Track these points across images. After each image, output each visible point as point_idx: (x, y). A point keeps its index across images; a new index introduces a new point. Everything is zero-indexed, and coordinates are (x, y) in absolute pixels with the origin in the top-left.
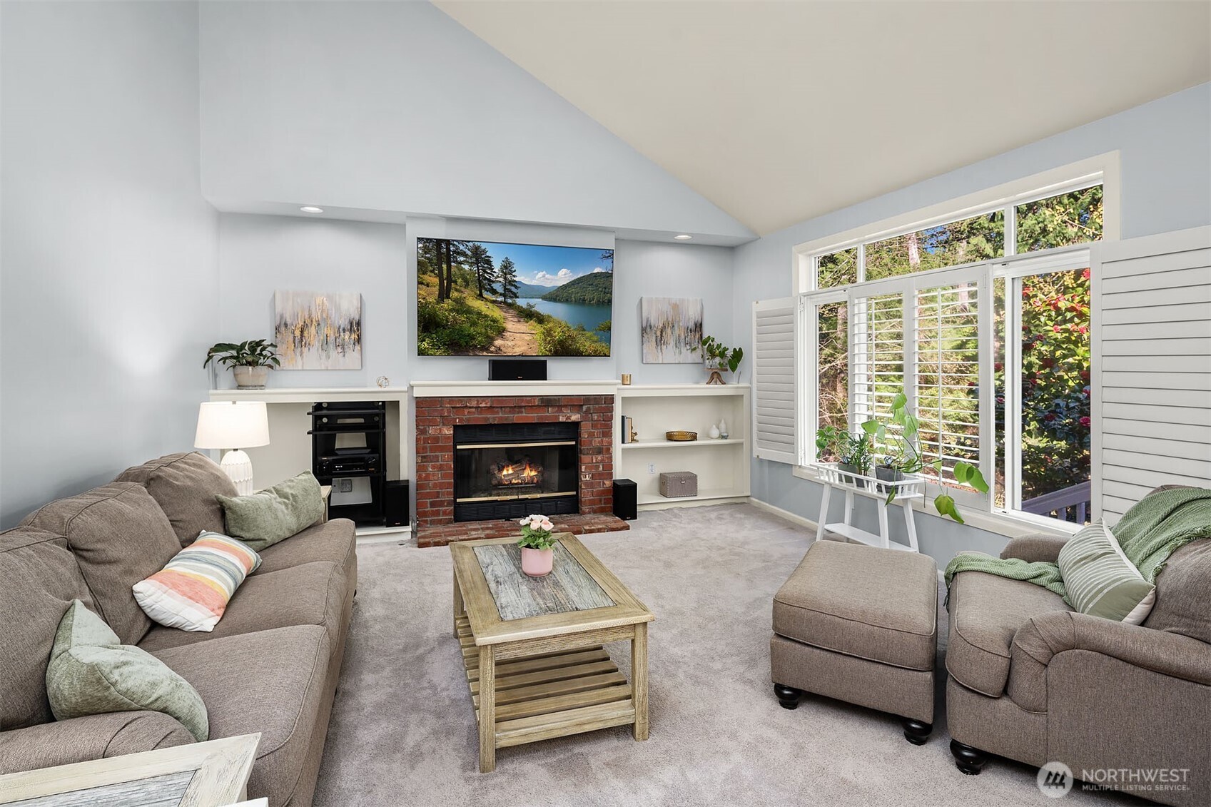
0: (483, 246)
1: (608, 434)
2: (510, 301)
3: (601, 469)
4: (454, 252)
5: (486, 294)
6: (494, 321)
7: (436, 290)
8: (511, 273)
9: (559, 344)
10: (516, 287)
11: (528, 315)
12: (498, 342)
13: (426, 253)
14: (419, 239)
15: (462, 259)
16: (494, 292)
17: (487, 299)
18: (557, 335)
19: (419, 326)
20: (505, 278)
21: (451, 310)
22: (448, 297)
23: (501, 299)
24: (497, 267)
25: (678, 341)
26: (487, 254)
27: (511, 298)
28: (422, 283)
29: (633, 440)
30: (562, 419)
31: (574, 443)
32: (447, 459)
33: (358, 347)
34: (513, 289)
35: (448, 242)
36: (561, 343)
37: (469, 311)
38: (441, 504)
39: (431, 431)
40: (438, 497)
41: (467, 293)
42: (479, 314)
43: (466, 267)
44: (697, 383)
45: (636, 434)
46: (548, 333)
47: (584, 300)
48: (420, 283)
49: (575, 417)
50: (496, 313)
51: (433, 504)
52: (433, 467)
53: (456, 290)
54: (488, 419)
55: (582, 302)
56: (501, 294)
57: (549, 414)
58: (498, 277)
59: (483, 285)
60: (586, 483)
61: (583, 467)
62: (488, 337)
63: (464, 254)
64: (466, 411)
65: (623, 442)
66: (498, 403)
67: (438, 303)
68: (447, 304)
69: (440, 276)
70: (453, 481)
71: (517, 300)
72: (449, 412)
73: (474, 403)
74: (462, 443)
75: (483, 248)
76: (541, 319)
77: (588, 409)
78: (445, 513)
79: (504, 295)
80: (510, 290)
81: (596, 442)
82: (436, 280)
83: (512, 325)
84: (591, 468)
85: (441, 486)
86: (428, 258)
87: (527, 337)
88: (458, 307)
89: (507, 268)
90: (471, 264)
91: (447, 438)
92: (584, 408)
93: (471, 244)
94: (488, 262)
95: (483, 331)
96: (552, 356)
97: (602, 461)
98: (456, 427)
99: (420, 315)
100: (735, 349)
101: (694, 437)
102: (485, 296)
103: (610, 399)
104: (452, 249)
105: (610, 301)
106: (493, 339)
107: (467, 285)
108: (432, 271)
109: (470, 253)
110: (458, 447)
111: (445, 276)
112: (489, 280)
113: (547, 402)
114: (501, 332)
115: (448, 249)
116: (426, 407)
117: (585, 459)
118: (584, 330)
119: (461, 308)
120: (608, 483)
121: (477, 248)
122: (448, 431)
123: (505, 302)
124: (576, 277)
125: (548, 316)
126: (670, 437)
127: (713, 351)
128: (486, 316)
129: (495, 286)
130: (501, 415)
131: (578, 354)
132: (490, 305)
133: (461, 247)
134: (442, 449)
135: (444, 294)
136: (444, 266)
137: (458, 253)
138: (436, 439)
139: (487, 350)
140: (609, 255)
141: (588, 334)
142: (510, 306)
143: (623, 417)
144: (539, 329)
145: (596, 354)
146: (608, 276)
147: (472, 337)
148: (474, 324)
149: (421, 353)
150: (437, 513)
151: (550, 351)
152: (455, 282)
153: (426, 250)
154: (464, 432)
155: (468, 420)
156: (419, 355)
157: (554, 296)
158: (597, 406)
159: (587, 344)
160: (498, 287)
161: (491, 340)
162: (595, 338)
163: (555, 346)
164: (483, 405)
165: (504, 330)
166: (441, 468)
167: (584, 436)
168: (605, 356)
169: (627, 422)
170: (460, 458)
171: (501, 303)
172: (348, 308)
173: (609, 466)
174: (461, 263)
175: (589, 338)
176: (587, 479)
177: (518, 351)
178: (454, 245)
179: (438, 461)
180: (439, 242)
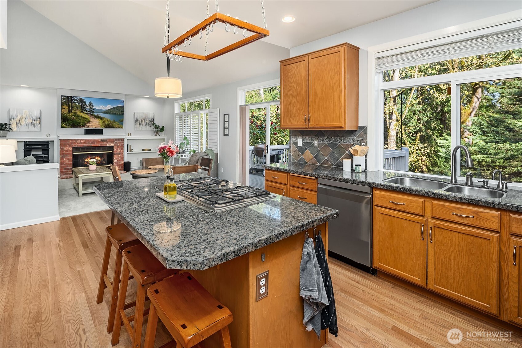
0: (83, 98)
1: (122, 149)
2: (92, 113)
3: (120, 158)
4: (73, 100)
5: (83, 111)
6: (86, 119)
7: (67, 110)
8: (92, 106)
9: (107, 125)
10: (94, 110)
11: (97, 117)
12: (88, 124)
13: (64, 100)
14: (62, 96)
15: (76, 102)
16: (86, 111)
17: (84, 113)
18: (107, 122)
19: (61, 120)
20: (90, 107)
21: (72, 116)
22: (71, 112)
23: (88, 113)
24: (87, 104)
25: (146, 125)
26: (84, 100)
27: (92, 112)
28: (63, 108)
29: (131, 151)
30: (108, 145)
31: (112, 152)
32: (70, 157)
33: (40, 125)
34: (93, 110)
35: (71, 97)
36: (108, 125)
37: (78, 116)
38: (68, 169)
39: (65, 149)
40: (67, 167)
41: (77, 111)
42: (82, 117)
43: (78, 104)
44: (152, 135)
45: (132, 149)
46: (104, 122)
47: (115, 113)
48: (62, 108)
49: (112, 145)
50: (87, 117)
51: (65, 169)
52: (66, 159)
53: (74, 110)
54: (84, 145)
55: (115, 114)
56: (89, 112)
57: (104, 144)
58: (88, 107)
59: (83, 109)
60: (115, 162)
61: (114, 158)
62: (84, 123)
63: (77, 100)
64: (77, 143)
65: (128, 151)
66: (87, 141)
67: (68, 114)
68: (71, 114)
69: (69, 106)
70: (72, 162)
71: (94, 113)
72: (71, 143)
73: (79, 141)
74: (75, 152)
75: (83, 99)
76: (101, 118)
77: (116, 143)
78: (69, 172)
79: (90, 112)
80: (91, 110)
81: (119, 151)
82: (68, 107)
83: (92, 120)
84: (117, 158)
85: (68, 164)
86: (65, 101)
87: (97, 123)
88: (75, 115)
89: (91, 104)
90: (79, 103)
91: (70, 151)
92: (115, 142)
93: (79, 98)
94: (85, 103)
95: (83, 121)
96: (105, 128)
97: (120, 156)
98: (73, 148)
99: (62, 117)
100: (162, 127)
101: (150, 150)
102: (83, 112)
103: (123, 140)
104: (73, 99)
105: (123, 114)
106: (86, 124)
107: (78, 109)
108: (66, 105)
109: (79, 100)
110: (74, 153)
111: (70, 106)
112: (85, 108)
113: (103, 140)
114: (89, 122)
115: (71, 99)
116: (63, 143)
117: (114, 155)
118: (115, 121)
119: (76, 115)
120: (122, 162)
121: (81, 99)
122: (71, 149)
123: (90, 114)
124: (113, 107)
125: (104, 118)
126: (143, 150)
127: (157, 127)
128: (84, 117)
129: (86, 109)
130: (88, 144)
131: (113, 127)
132: (85, 114)
133: (76, 98)
134: (69, 154)
135: (70, 111)
136: (70, 104)
137: (75, 100)
138: (67, 151)
139: (84, 126)
140: (123, 101)
141: (116, 122)
142: (92, 115)
143: (128, 145)
144: (101, 121)
145: (119, 127)
146: (123, 107)
147: (79, 123)
148: (80, 119)
149: (62, 127)
150: (67, 172)
151: (104, 127)
152: (74, 108)
153: (64, 99)
154: (76, 149)
155: (77, 145)
156: (61, 128)
157: (106, 112)
158: (119, 142)
159: (116, 125)
160: (88, 110)
161: (85, 124)
162: (118, 123)
163: (106, 125)
164: (82, 141)
165: (90, 121)
166: (68, 159)
167: (115, 150)
168: (121, 128)
169: (129, 146)
170: (74, 156)
171: (89, 114)
172: (36, 114)
173: (122, 158)
174: (76, 103)
175: (117, 124)
176: (116, 161)
177: (94, 127)
178: (73, 98)
179: (67, 157)
180: (68, 97)
